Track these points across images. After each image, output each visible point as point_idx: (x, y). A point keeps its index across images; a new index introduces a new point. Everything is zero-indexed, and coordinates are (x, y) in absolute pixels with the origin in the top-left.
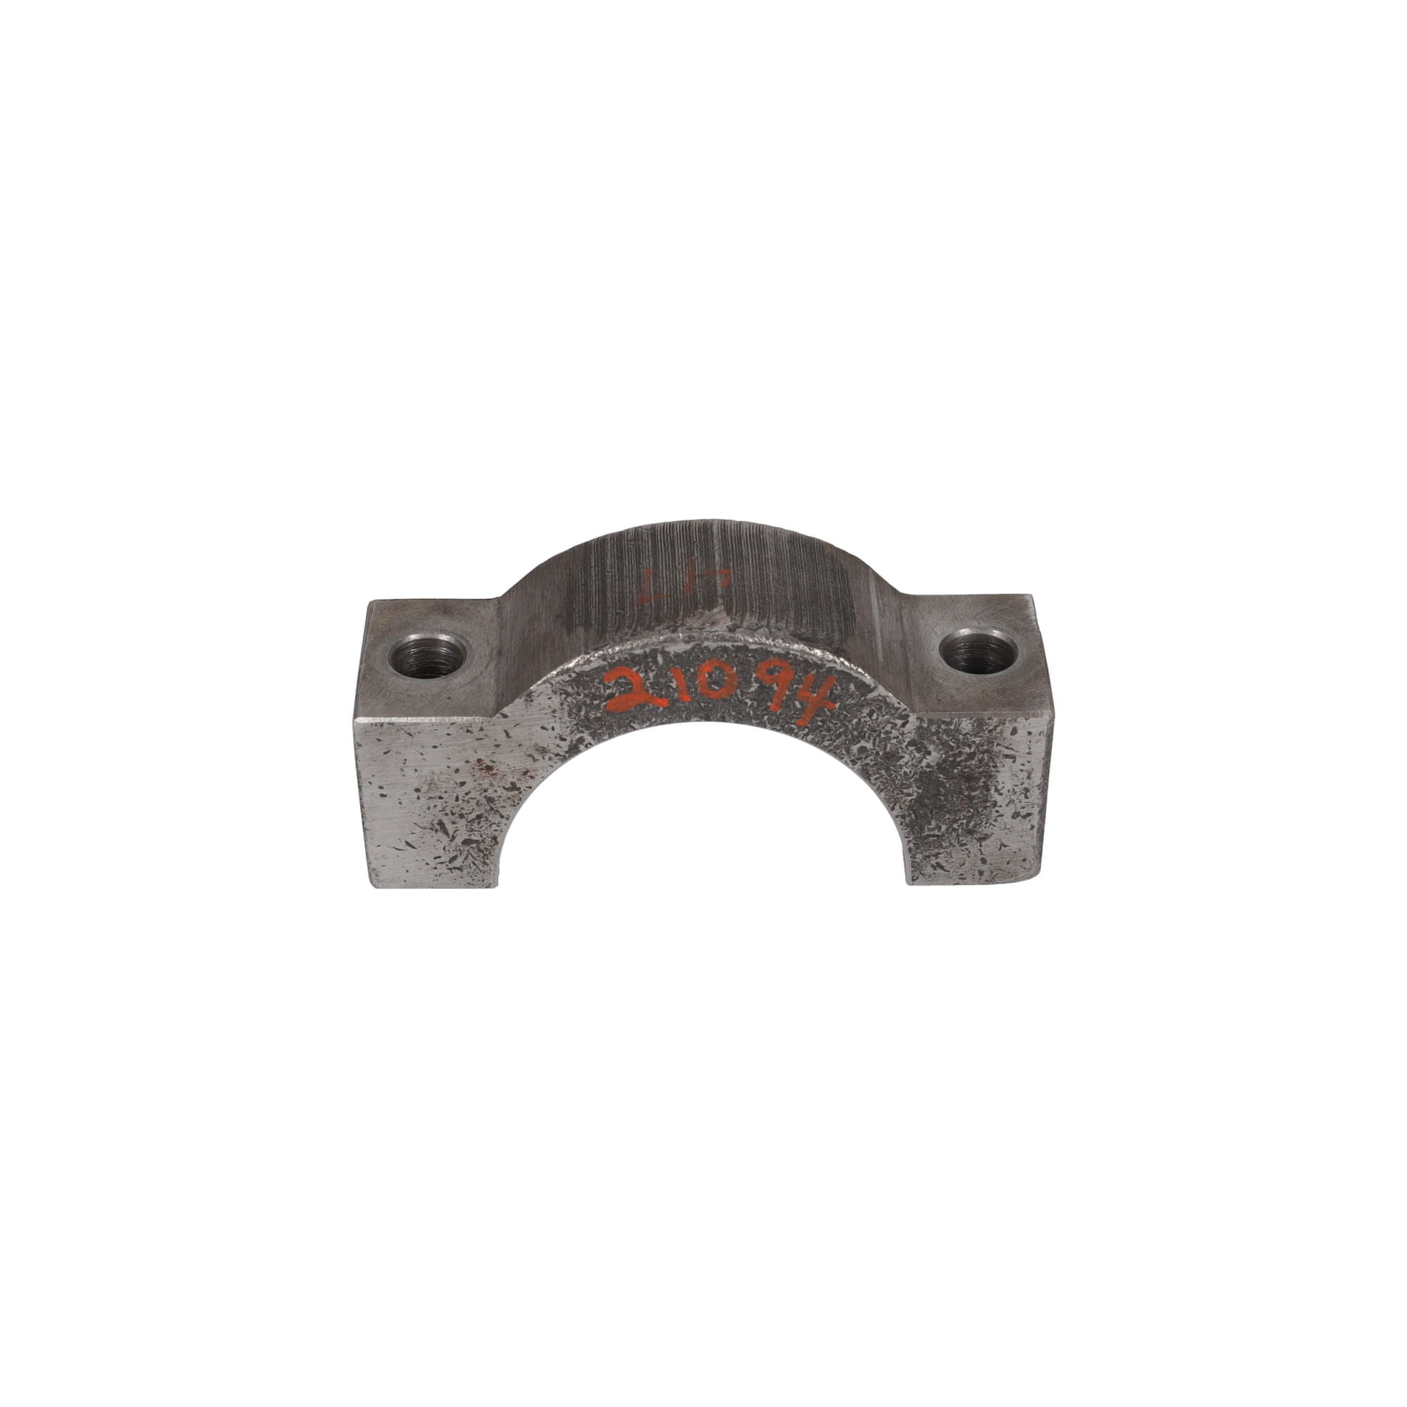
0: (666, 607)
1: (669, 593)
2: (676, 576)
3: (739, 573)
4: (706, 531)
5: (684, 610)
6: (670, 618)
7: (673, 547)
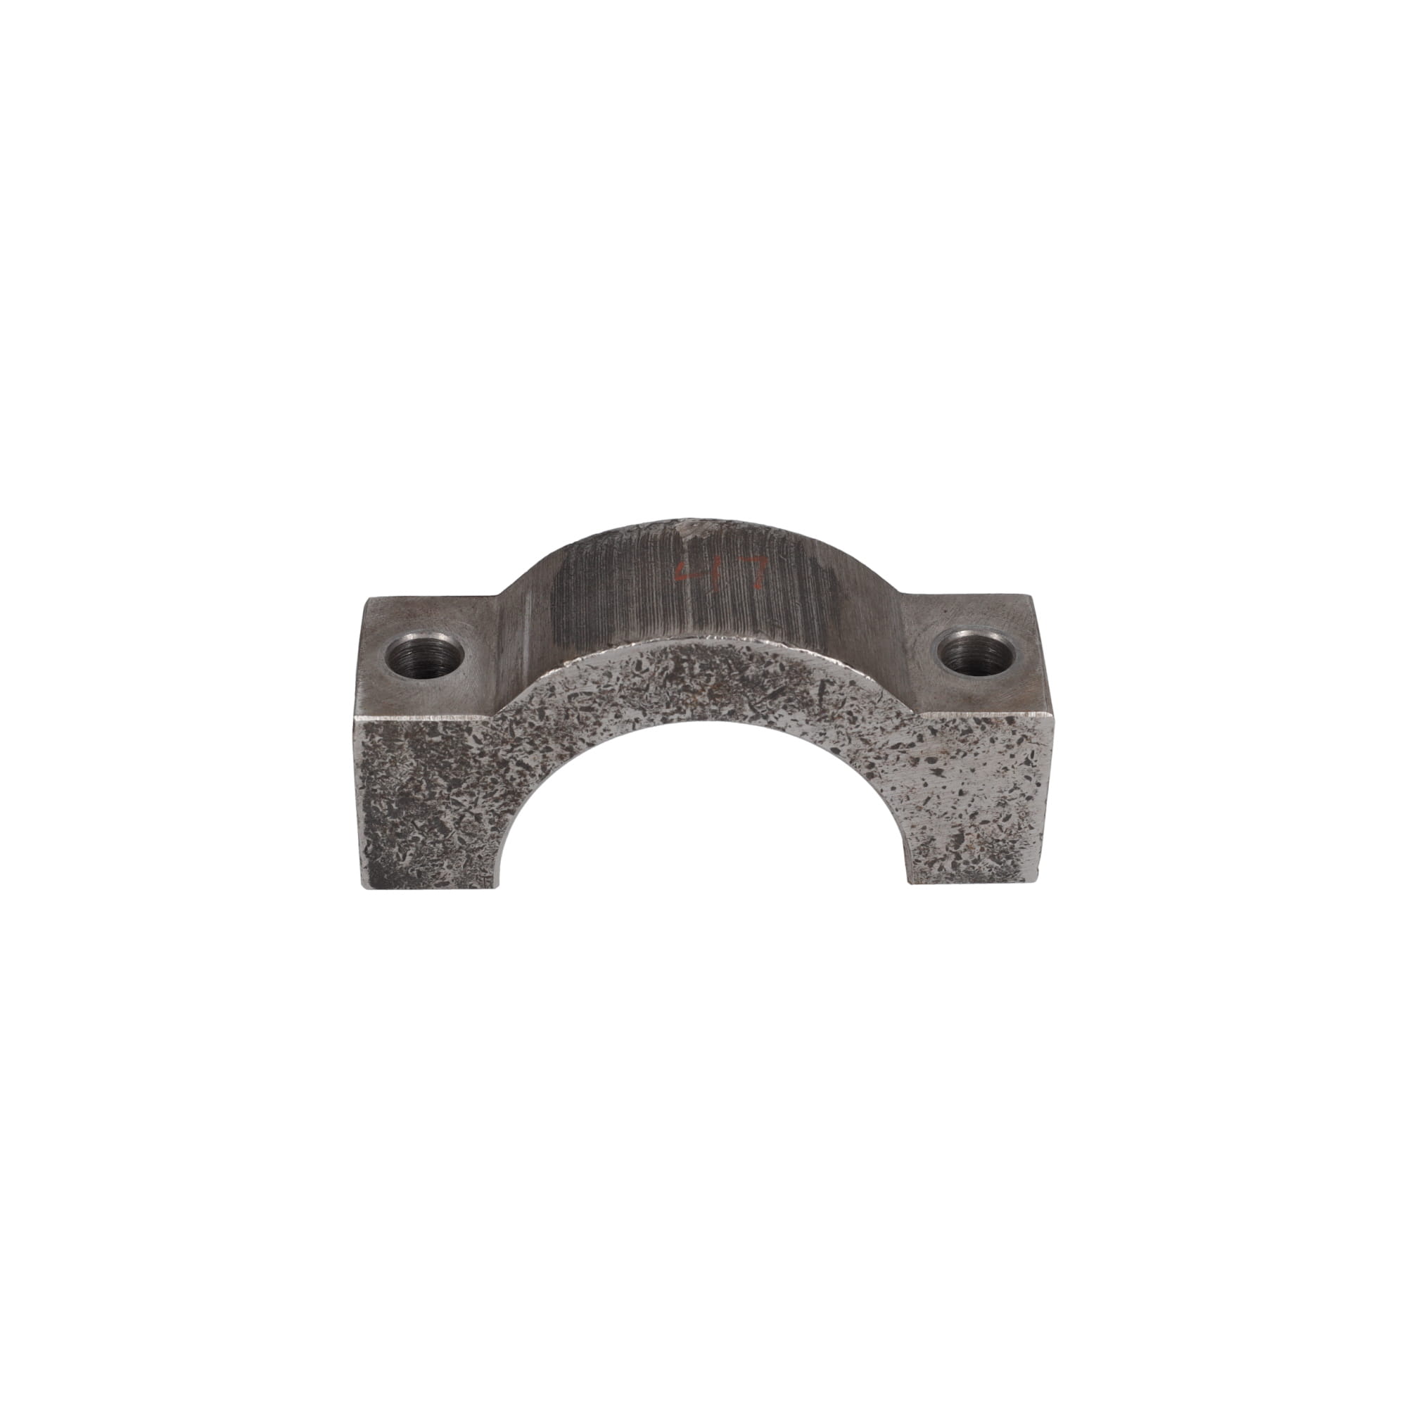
0: (739, 546)
1: (736, 560)
2: (730, 575)
3: (666, 579)
4: (700, 620)
5: (721, 538)
6: (734, 533)
7: (734, 606)
